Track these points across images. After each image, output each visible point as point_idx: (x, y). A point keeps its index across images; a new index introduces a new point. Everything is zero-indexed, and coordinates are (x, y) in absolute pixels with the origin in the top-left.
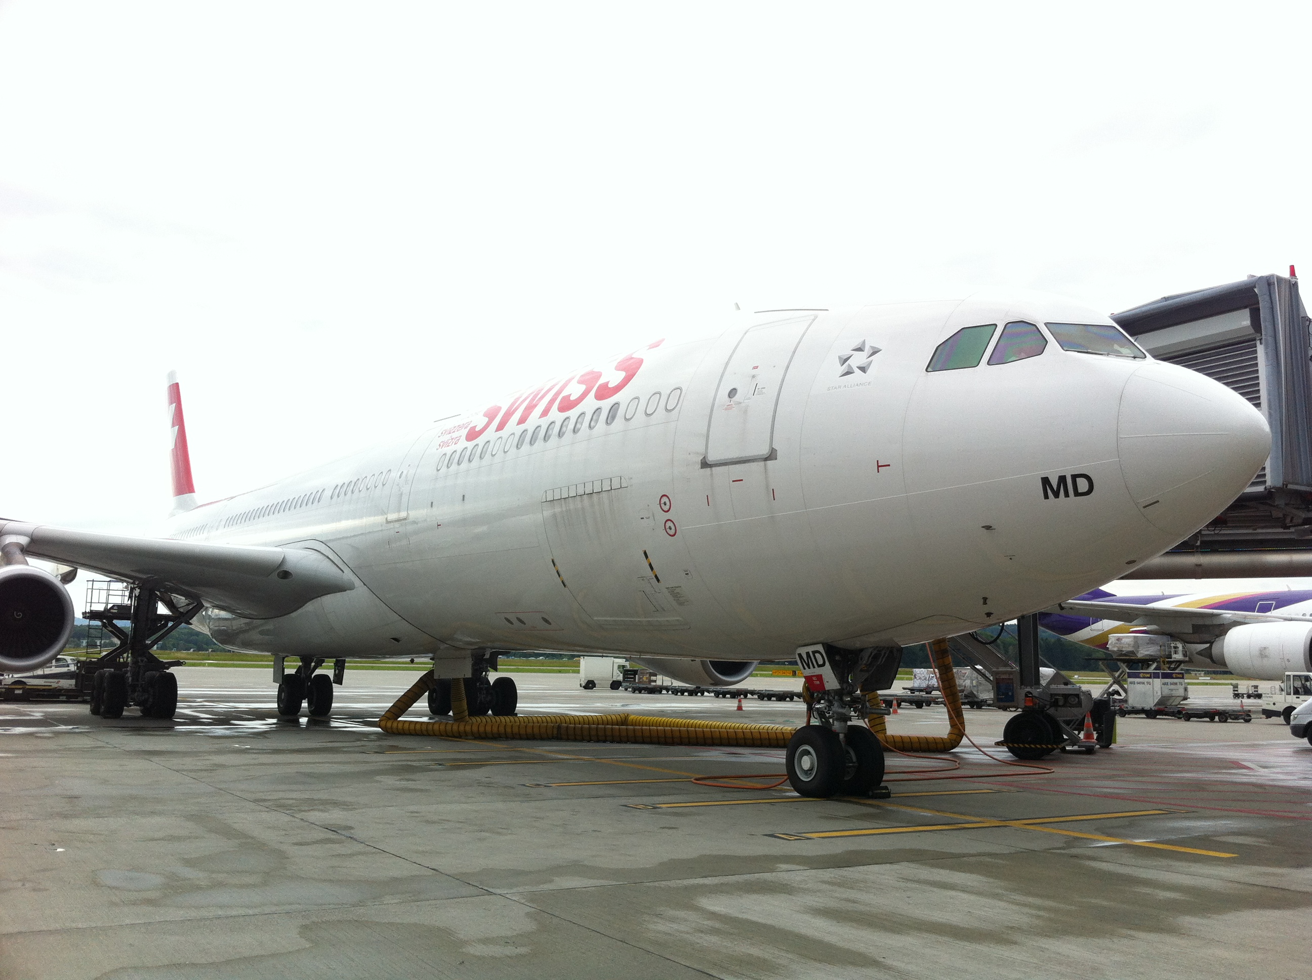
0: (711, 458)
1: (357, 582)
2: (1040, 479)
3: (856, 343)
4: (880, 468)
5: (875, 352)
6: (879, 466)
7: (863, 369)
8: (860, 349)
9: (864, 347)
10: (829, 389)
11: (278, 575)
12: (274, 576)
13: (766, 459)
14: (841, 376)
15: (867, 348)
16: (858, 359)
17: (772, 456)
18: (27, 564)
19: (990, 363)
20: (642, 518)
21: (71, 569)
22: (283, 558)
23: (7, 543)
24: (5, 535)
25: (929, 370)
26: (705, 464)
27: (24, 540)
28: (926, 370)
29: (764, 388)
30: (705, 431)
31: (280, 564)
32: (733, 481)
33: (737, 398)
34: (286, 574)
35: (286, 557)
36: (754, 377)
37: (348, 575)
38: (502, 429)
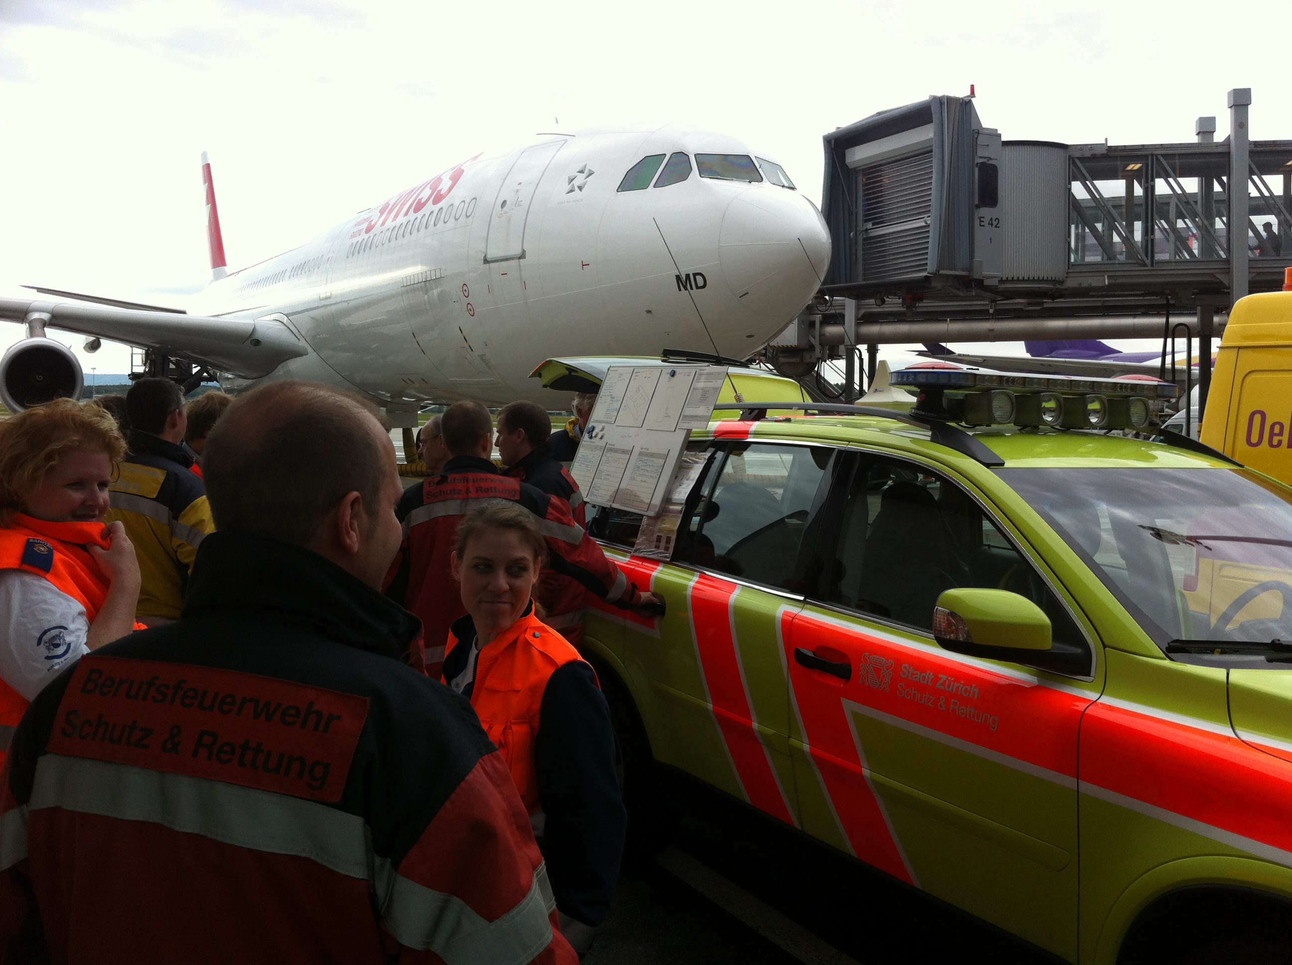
0: (490, 256)
1: (309, 349)
2: (675, 277)
3: (579, 168)
4: (584, 267)
5: (591, 174)
6: (583, 265)
7: (580, 188)
8: (582, 172)
9: (585, 170)
10: (558, 204)
11: (251, 342)
12: (248, 342)
13: (520, 258)
14: (568, 193)
15: (586, 171)
16: (580, 180)
17: (522, 256)
18: (45, 336)
19: (656, 186)
20: (454, 302)
21: (95, 338)
22: (253, 329)
23: (32, 318)
24: (31, 312)
25: (619, 190)
26: (486, 261)
27: (46, 316)
28: (617, 191)
29: (522, 201)
30: (485, 234)
31: (253, 331)
32: (502, 274)
33: (506, 208)
34: (257, 342)
35: (257, 327)
36: (517, 191)
37: (302, 343)
38: (384, 225)
